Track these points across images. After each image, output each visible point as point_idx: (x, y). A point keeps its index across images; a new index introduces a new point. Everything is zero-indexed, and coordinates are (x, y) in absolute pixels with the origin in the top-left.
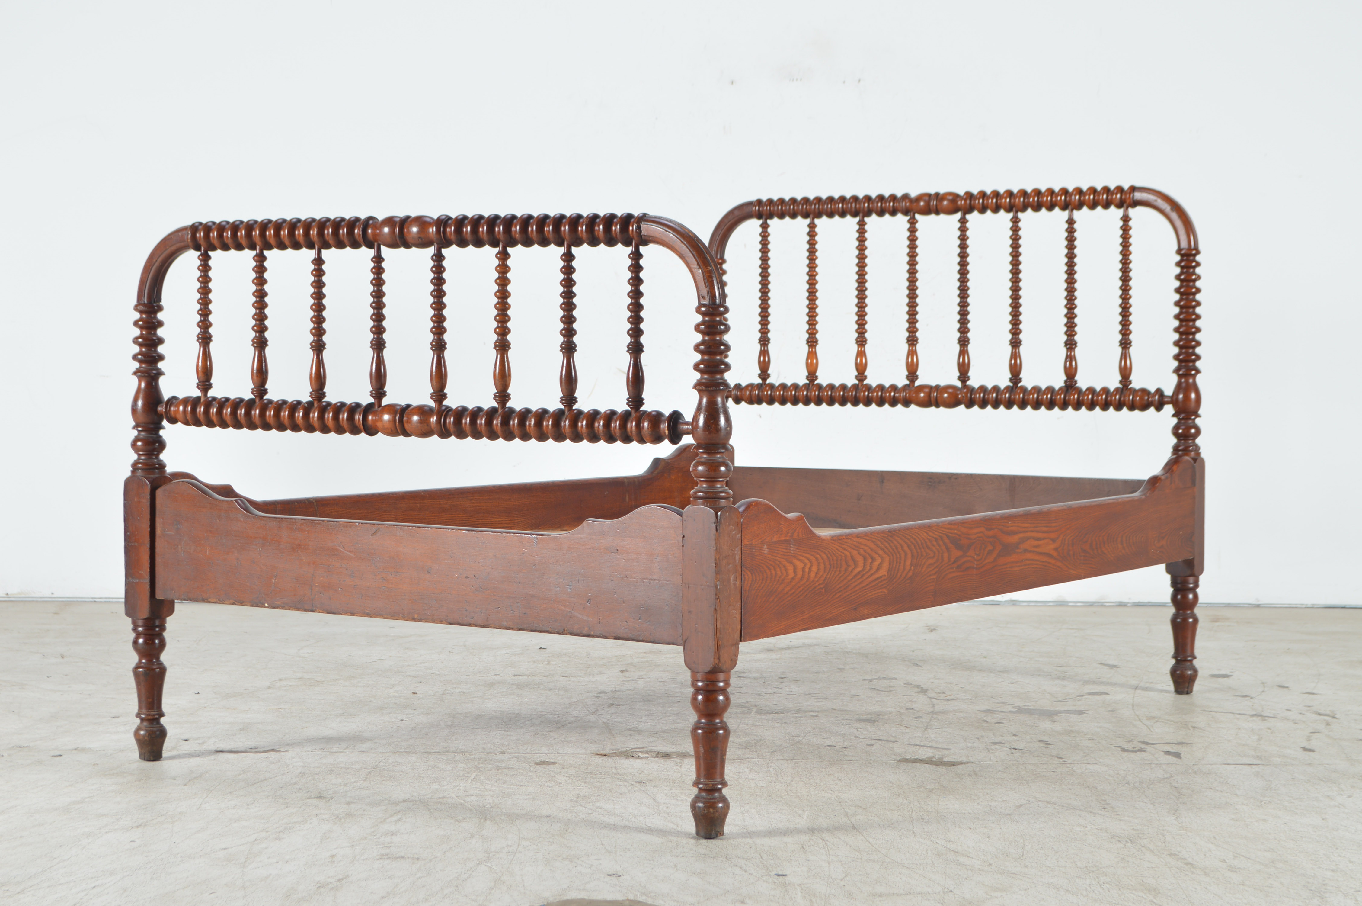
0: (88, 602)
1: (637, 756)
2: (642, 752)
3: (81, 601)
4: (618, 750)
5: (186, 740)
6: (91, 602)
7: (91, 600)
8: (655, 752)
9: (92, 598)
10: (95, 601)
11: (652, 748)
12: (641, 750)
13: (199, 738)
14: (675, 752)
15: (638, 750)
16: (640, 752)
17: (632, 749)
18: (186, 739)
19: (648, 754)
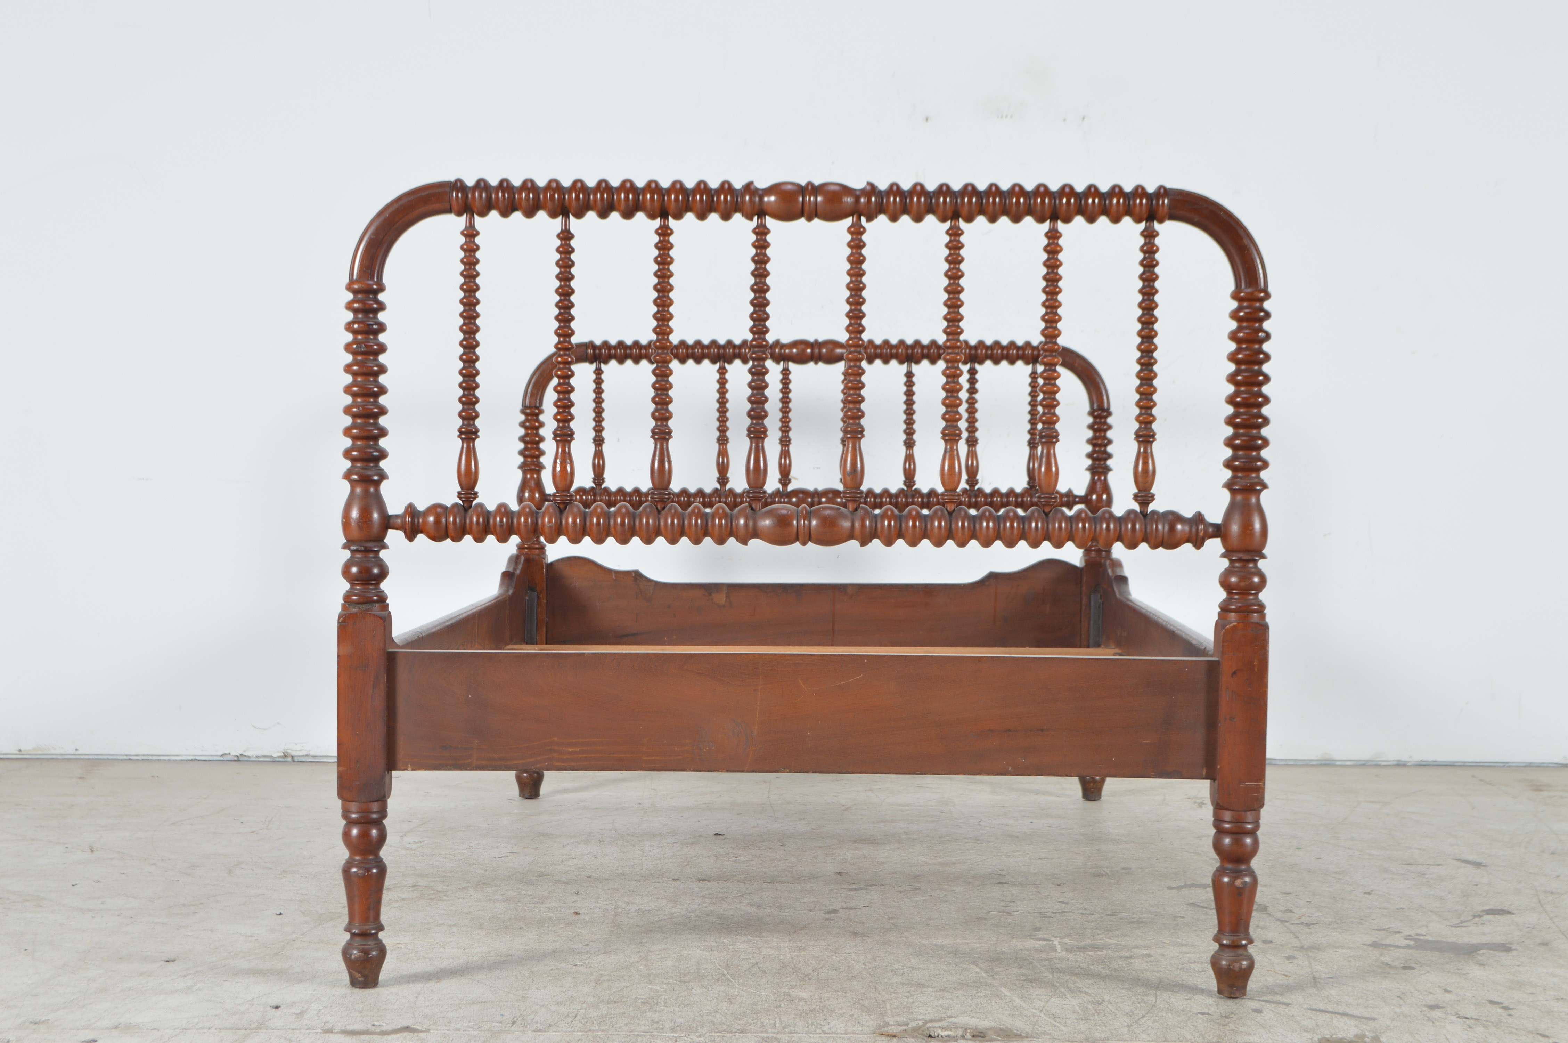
0: (122, 760)
1: (936, 1035)
2: (942, 1028)
3: (112, 759)
4: (907, 1025)
5: (277, 1007)
6: (125, 760)
7: (125, 757)
8: (962, 1028)
9: (126, 755)
10: (130, 759)
11: (953, 1020)
12: (940, 1024)
13: (295, 1002)
14: (991, 1029)
15: (936, 1025)
16: (940, 1027)
17: (927, 1022)
18: (275, 1004)
19: (951, 1030)
